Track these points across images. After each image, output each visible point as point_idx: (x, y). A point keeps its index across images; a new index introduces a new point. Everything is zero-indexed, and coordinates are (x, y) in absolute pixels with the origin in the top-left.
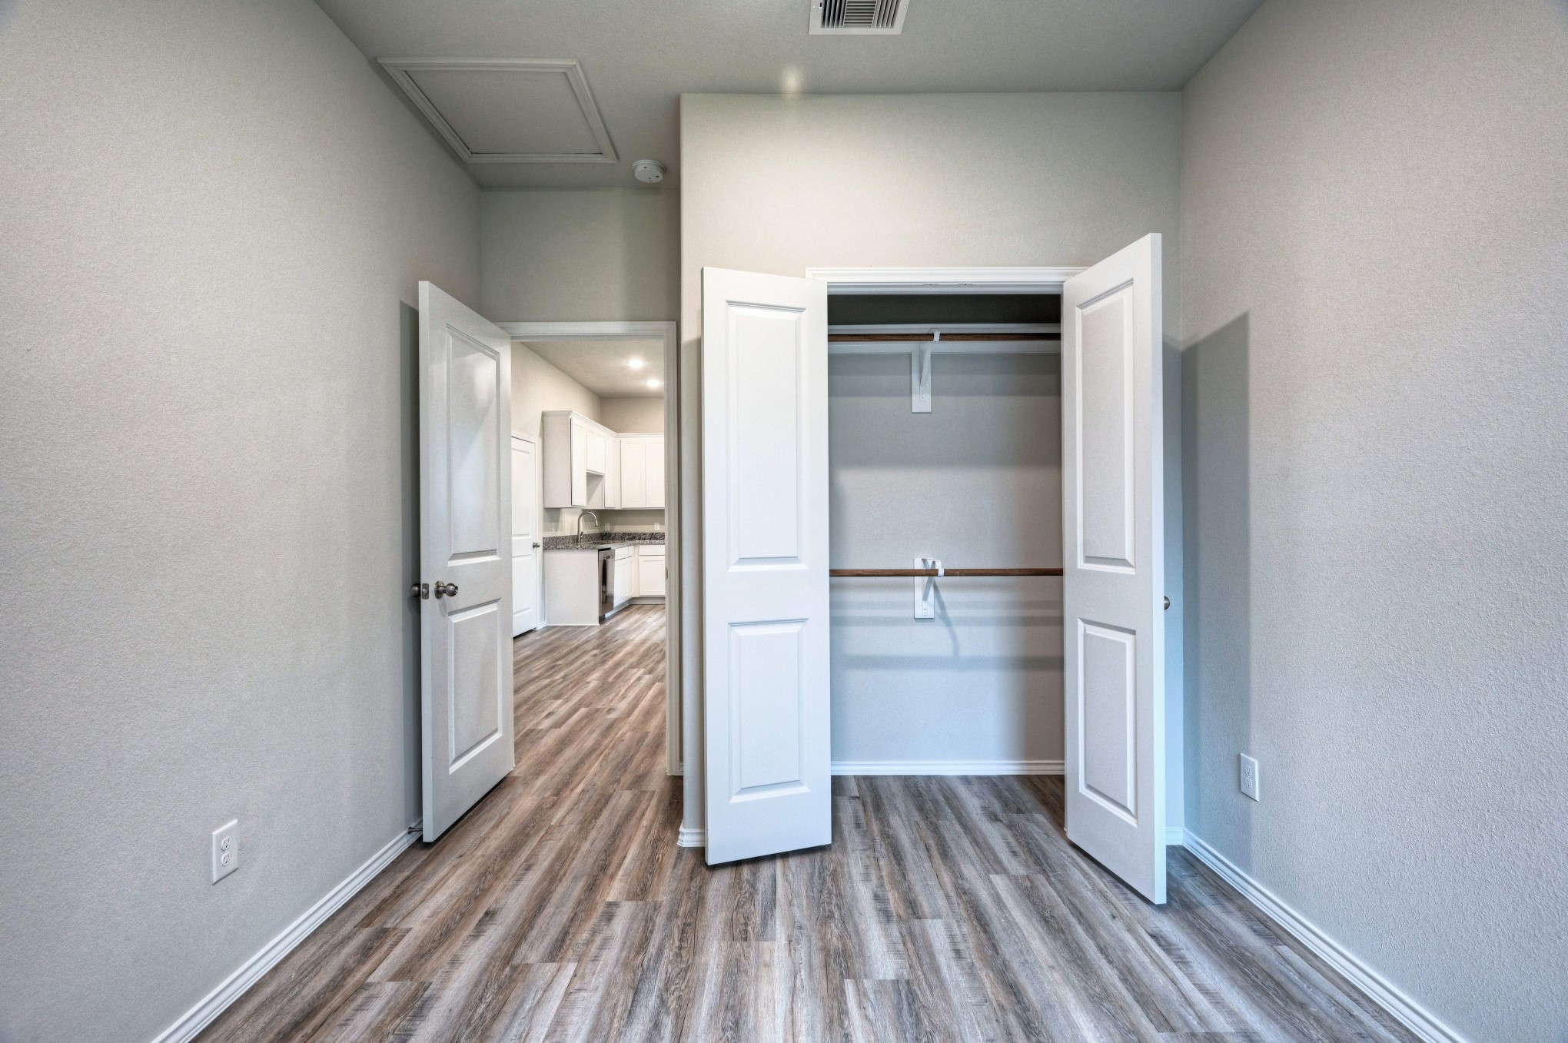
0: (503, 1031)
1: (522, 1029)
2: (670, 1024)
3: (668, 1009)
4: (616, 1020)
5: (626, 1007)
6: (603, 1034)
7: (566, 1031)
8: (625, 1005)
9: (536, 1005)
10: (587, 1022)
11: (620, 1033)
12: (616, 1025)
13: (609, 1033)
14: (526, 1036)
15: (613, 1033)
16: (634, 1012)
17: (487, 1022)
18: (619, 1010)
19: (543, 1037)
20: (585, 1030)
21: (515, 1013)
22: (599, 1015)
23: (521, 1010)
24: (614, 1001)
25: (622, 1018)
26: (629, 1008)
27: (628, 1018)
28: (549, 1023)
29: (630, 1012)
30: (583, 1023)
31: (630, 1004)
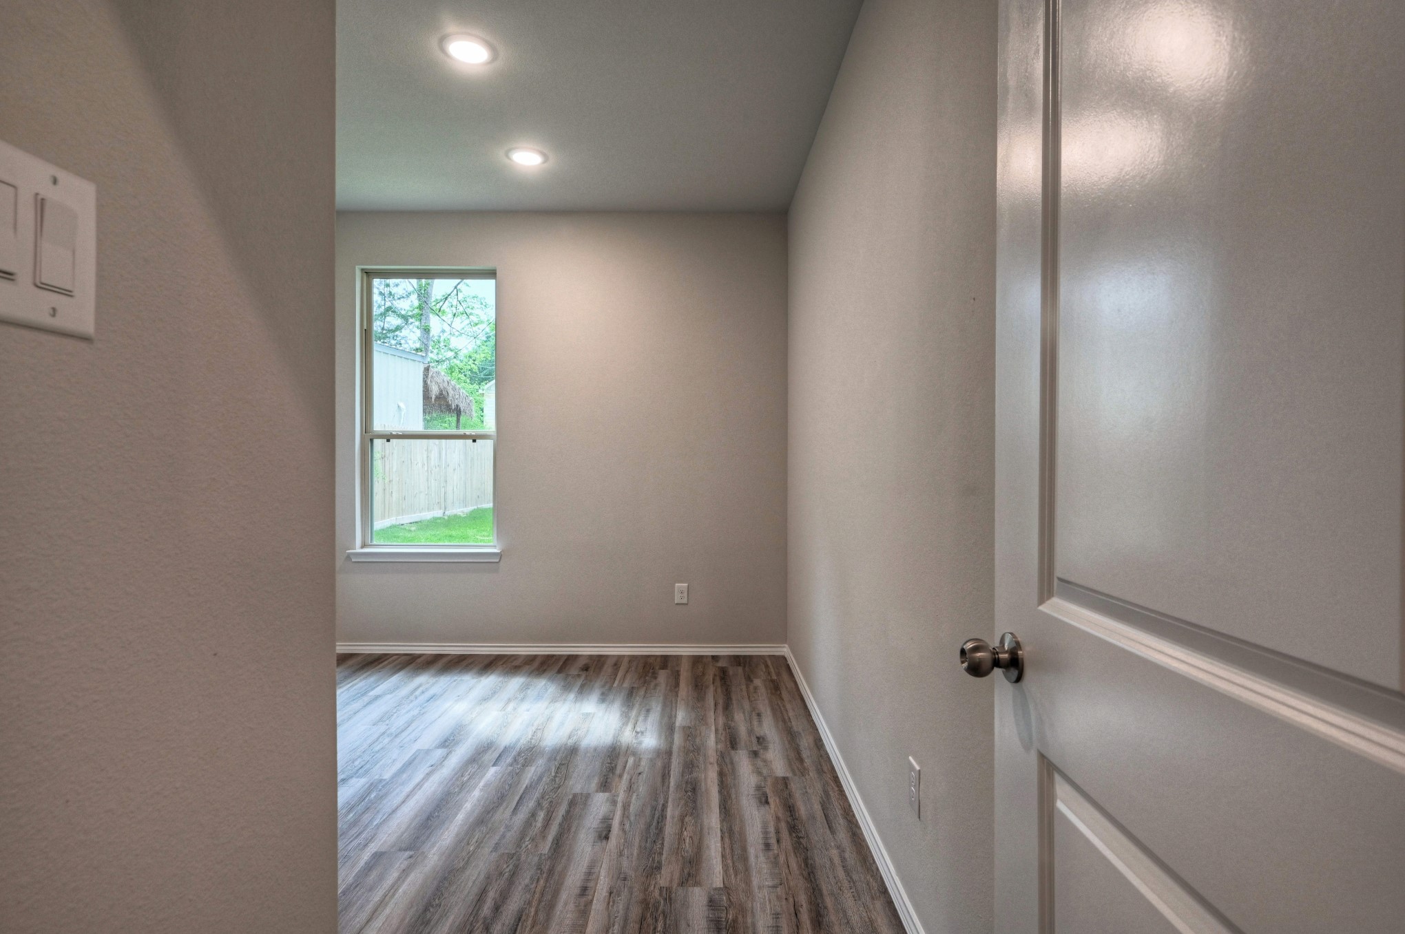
0: (631, 907)
1: (615, 909)
2: (485, 909)
3: (484, 923)
4: (532, 914)
5: (522, 925)
6: (543, 903)
7: (576, 906)
8: (524, 927)
9: (610, 928)
10: (558, 913)
11: (530, 903)
12: (533, 910)
13: (539, 904)
14: (609, 903)
15: (535, 903)
16: (516, 919)
17: (649, 915)
18: (530, 922)
19: (595, 902)
20: (560, 906)
21: (626, 920)
22: (548, 918)
23: (622, 923)
24: (534, 930)
25: (528, 916)
26: (520, 924)
27: (522, 915)
28: (592, 913)
29: (520, 920)
30: (561, 912)
31: (519, 927)
